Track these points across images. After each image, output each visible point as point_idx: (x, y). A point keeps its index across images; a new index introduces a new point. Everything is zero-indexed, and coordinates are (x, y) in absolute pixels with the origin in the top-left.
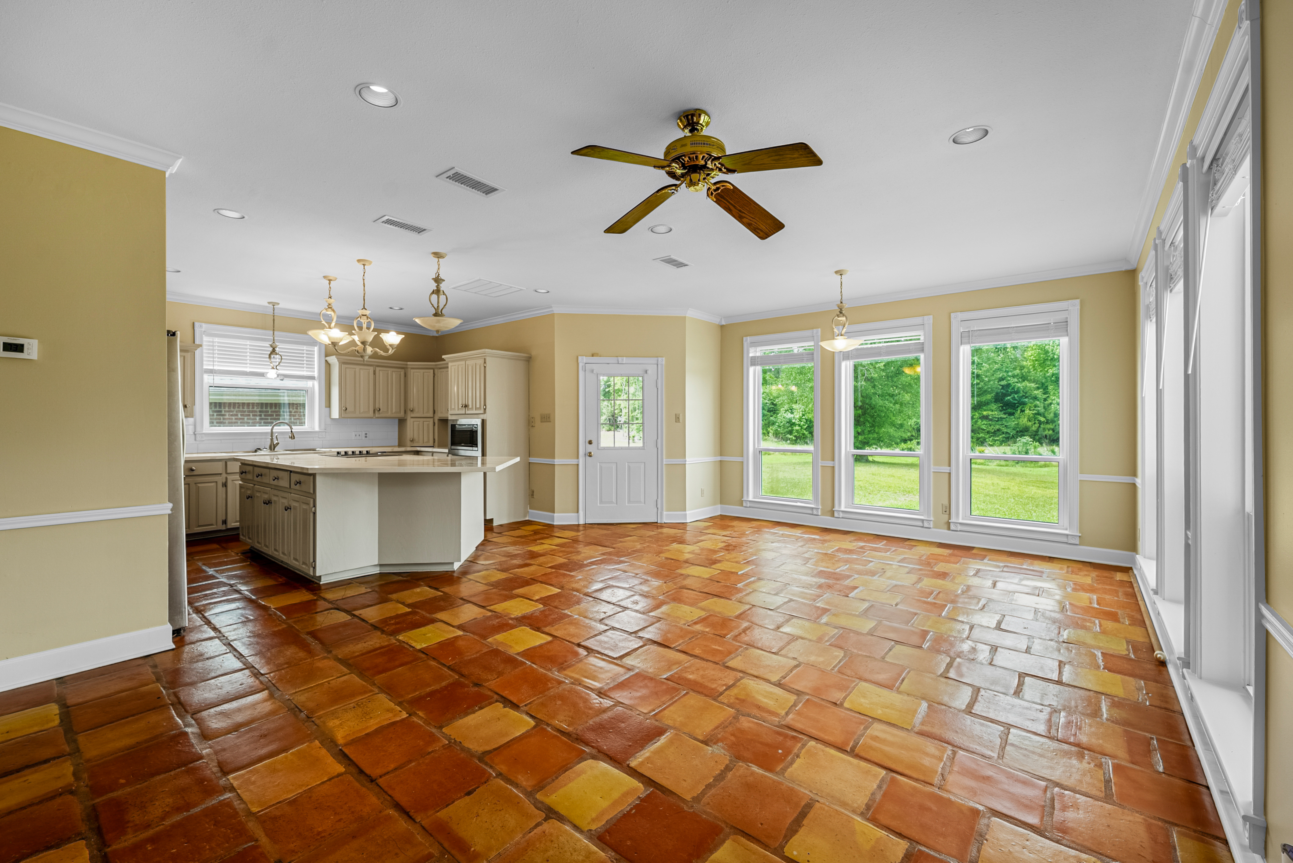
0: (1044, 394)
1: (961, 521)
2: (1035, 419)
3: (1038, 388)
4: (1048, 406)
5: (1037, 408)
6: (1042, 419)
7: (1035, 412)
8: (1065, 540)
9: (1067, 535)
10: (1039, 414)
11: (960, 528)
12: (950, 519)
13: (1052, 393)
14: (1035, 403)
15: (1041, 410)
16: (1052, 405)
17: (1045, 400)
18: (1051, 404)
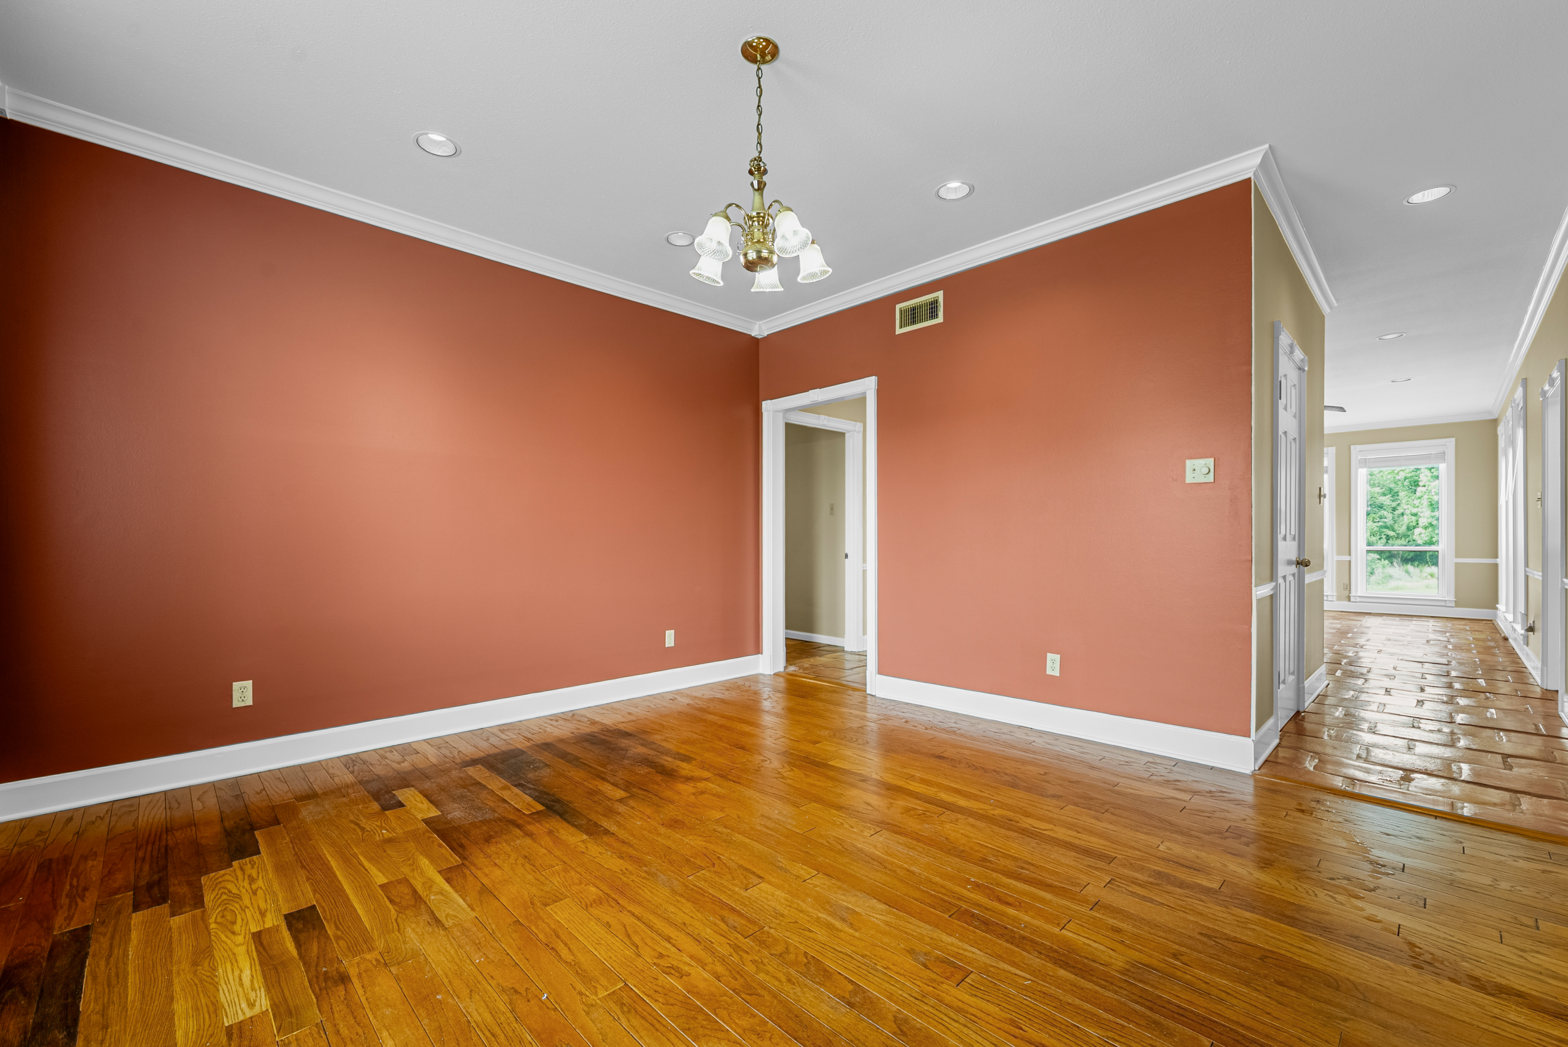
0: (1393, 501)
1: (1359, 595)
2: (1381, 533)
3: (1384, 495)
4: (1398, 517)
5: (1383, 520)
6: (1391, 533)
7: (1380, 524)
8: (1443, 604)
9: (1445, 601)
10: (1386, 527)
11: (1358, 599)
12: (1350, 593)
13: (1404, 501)
14: (1380, 514)
15: (1389, 521)
16: (1405, 516)
17: (1394, 509)
18: (1403, 514)
